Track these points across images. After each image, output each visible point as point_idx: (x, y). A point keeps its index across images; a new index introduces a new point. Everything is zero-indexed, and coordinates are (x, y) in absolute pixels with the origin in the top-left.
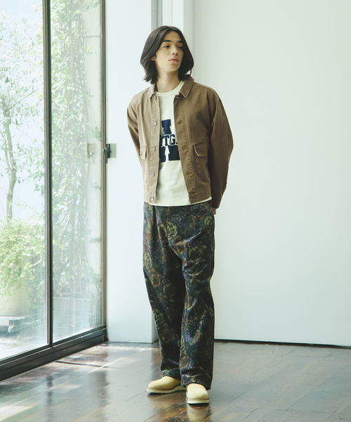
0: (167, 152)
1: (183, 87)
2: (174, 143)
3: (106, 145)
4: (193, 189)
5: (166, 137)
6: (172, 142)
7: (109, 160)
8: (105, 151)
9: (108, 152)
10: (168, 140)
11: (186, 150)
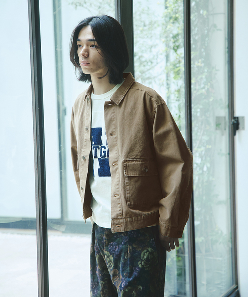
0: (96, 166)
1: (116, 92)
2: (104, 156)
3: (234, 118)
4: (118, 215)
5: (96, 148)
6: (103, 154)
7: (237, 133)
8: (233, 123)
9: (235, 125)
10: (98, 152)
11: (116, 167)
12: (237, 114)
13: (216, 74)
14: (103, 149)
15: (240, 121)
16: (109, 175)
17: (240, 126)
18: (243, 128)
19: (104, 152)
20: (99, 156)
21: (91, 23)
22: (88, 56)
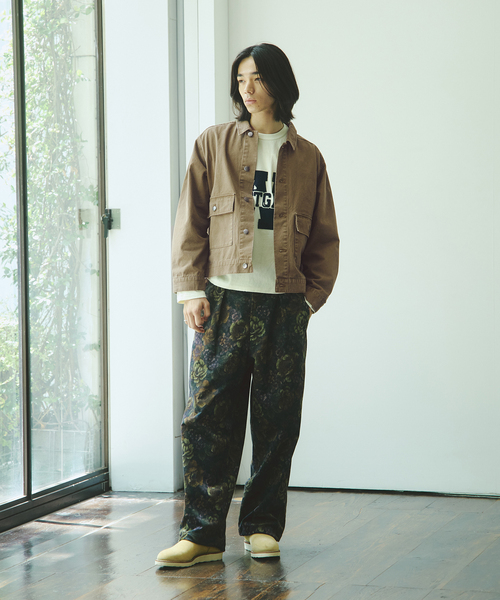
2: (269, 205)
3: (106, 211)
4: (284, 274)
5: (258, 193)
6: (266, 203)
7: (110, 232)
8: (104, 219)
9: (108, 222)
10: (261, 199)
11: (282, 220)
12: (110, 205)
13: (82, 147)
14: (267, 197)
15: (114, 216)
16: (270, 227)
17: (114, 224)
18: (119, 227)
19: (269, 201)
20: (261, 205)
21: (252, 53)
22: (254, 91)
